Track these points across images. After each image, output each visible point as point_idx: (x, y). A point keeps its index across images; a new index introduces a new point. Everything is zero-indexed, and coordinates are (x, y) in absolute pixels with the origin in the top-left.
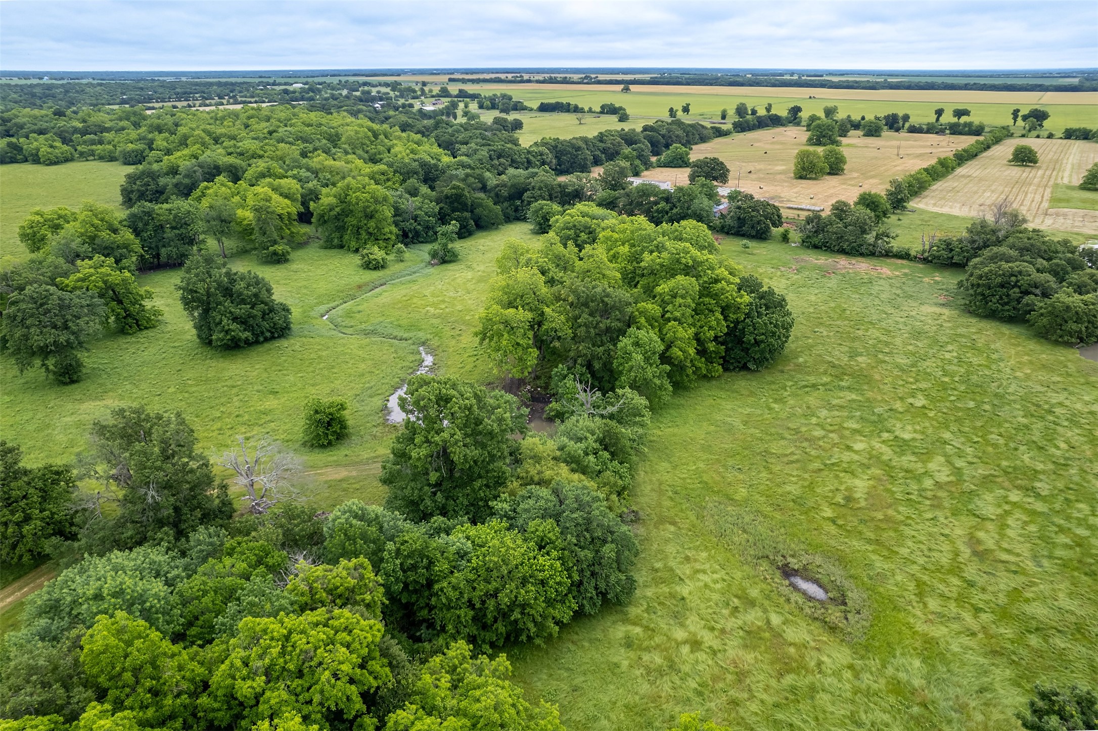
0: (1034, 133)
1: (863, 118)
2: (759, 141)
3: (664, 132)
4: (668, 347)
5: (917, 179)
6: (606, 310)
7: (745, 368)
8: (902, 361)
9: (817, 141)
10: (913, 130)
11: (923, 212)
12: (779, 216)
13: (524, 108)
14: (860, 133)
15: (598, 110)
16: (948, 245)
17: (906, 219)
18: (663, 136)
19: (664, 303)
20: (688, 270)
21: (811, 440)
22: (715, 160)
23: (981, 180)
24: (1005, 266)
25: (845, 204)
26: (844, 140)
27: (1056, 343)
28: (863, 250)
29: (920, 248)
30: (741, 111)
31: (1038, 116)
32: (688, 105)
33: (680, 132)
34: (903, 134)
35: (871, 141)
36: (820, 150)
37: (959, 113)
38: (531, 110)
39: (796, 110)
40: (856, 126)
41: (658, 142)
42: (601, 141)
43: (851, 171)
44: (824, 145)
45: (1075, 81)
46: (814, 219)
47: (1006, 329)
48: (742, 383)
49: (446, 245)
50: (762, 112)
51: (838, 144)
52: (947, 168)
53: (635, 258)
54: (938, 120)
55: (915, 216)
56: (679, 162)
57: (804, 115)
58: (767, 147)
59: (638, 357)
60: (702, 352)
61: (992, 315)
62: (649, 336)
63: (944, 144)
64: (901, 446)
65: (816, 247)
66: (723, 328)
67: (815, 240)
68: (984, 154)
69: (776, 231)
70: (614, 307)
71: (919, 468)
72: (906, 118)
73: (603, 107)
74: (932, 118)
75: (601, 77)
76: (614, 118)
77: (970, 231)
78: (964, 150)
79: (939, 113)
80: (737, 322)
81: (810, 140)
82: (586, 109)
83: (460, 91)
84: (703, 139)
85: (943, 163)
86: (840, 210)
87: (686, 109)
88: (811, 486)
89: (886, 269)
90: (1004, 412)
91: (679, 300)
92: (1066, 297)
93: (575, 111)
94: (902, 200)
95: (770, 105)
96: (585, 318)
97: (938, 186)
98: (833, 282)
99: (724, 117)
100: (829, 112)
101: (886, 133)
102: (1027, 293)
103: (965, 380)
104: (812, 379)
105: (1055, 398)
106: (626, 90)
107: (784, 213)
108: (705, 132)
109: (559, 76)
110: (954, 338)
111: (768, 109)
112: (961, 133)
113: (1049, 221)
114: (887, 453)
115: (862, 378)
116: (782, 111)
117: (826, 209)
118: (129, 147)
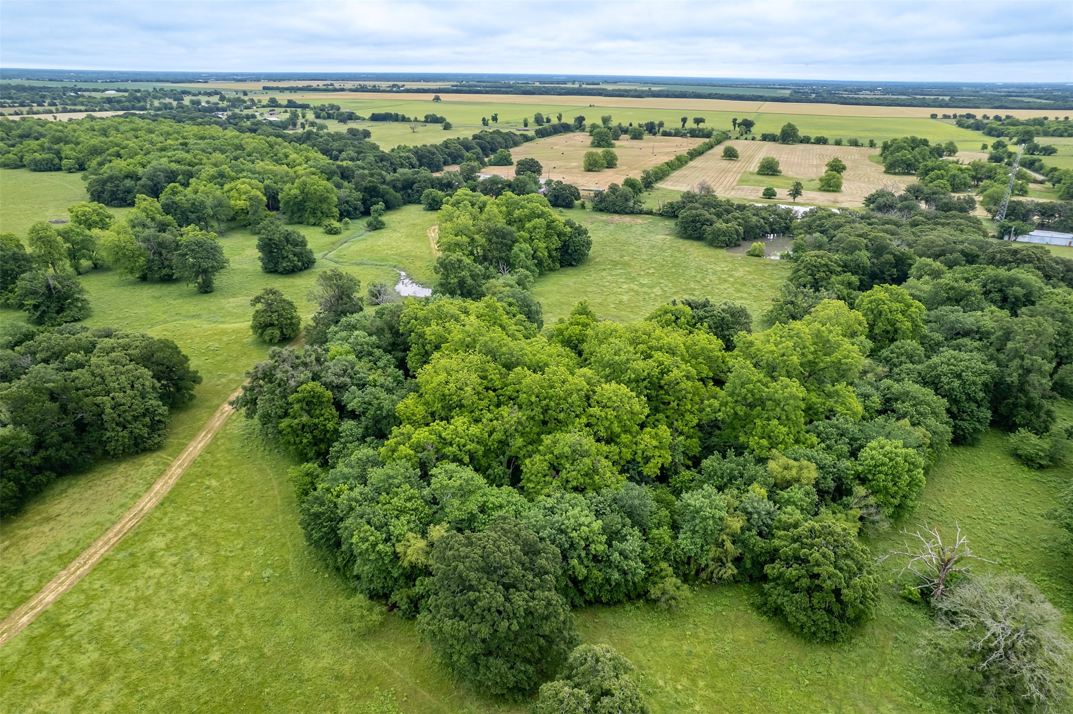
0: (745, 136)
1: (631, 125)
2: (556, 144)
3: (489, 139)
4: (535, 252)
5: (661, 170)
6: (504, 236)
7: (571, 265)
8: (644, 257)
9: (597, 144)
10: (665, 134)
11: (664, 189)
12: (579, 193)
13: (358, 118)
14: (627, 136)
15: (423, 119)
16: (671, 205)
17: (654, 194)
18: (489, 142)
19: (530, 232)
20: (539, 216)
21: (604, 286)
22: (532, 160)
23: (703, 169)
24: (694, 212)
25: (616, 185)
26: (616, 143)
27: (717, 247)
28: (627, 210)
29: (658, 208)
30: (539, 120)
31: (747, 125)
32: (496, 115)
33: (500, 140)
34: (659, 137)
35: (636, 143)
36: (600, 151)
37: (698, 121)
38: (364, 119)
39: (580, 119)
40: (625, 131)
41: (486, 147)
42: (446, 147)
43: (622, 165)
44: (603, 147)
45: (786, 93)
46: (598, 194)
47: (695, 243)
48: (570, 271)
49: (376, 218)
50: (555, 121)
51: (612, 146)
52: (681, 162)
53: (509, 213)
54: (683, 126)
55: (659, 192)
56: (505, 161)
57: (587, 123)
58: (564, 149)
59: (522, 255)
60: (550, 256)
61: (689, 237)
62: (525, 246)
63: (685, 144)
64: (642, 285)
65: (601, 210)
66: (559, 244)
67: (600, 206)
68: (709, 152)
69: (577, 203)
70: (508, 234)
71: (650, 291)
72: (661, 124)
73: (426, 117)
74: (679, 125)
75: (409, 85)
76: (439, 127)
77: (682, 197)
78: (694, 150)
79: (684, 120)
80: (565, 241)
81: (593, 143)
82: (412, 119)
83: (289, 101)
84: (516, 144)
85: (679, 159)
86: (614, 188)
87: (495, 119)
88: (605, 300)
89: (640, 220)
90: (688, 272)
91: (537, 230)
92: (720, 225)
93: (403, 121)
94: (650, 183)
95: (561, 115)
96: (494, 239)
97: (675, 174)
98: (612, 227)
99: (526, 125)
100: (606, 120)
101: (647, 137)
102: (703, 224)
103: (673, 262)
104: (603, 267)
105: (709, 266)
106: (437, 99)
107: (582, 193)
108: (517, 138)
109: (369, 84)
110: (670, 248)
111: (560, 118)
112: (697, 136)
113: (733, 193)
114: (636, 288)
115: (626, 265)
116: (569, 120)
117: (605, 188)
118: (37, 156)
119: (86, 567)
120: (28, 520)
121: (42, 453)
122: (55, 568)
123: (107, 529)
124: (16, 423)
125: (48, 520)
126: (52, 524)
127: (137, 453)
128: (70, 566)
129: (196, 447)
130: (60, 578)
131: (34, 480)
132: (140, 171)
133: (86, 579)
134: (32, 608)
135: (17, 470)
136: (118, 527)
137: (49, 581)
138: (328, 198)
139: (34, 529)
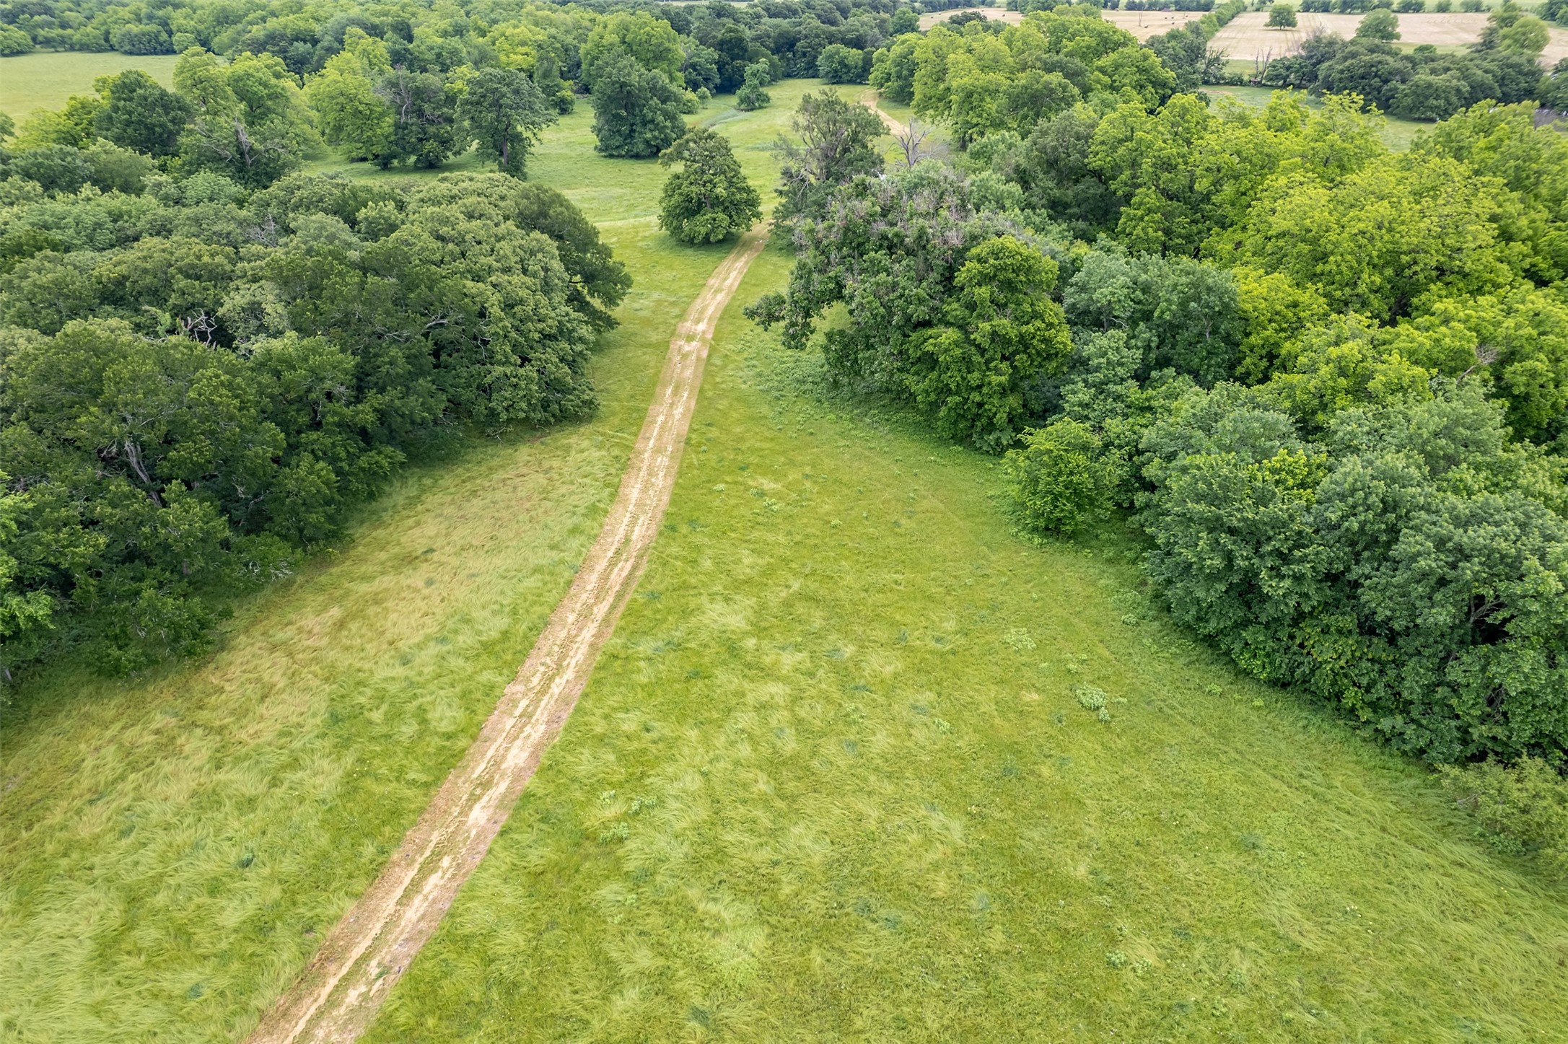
23: (1248, 40)
118: (134, 28)
119: (569, 674)
120: (362, 560)
121: (374, 399)
122: (486, 676)
123: (569, 583)
124: (302, 331)
125: (409, 560)
126: (424, 570)
127: (547, 423)
128: (525, 669)
129: (669, 415)
130: (515, 703)
131: (363, 462)
132: (318, 29)
133: (588, 705)
134: (486, 784)
135: (329, 433)
136: (592, 579)
137: (490, 712)
138: (668, 50)
139: (387, 581)
